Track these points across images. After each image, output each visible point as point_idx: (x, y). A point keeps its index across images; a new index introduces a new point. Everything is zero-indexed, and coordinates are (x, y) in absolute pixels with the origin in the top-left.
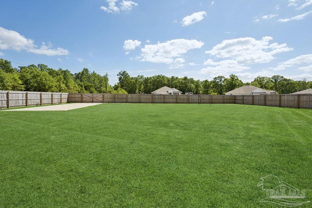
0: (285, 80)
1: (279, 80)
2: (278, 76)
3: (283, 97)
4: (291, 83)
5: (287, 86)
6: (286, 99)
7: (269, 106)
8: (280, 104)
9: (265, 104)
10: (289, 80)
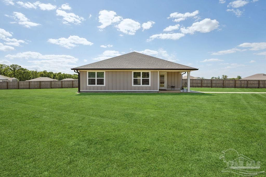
0: (22, 69)
1: (17, 69)
2: (16, 65)
3: (31, 83)
4: (27, 72)
5: (23, 74)
6: (33, 84)
7: (21, 89)
8: (29, 88)
9: (18, 88)
10: (26, 70)
